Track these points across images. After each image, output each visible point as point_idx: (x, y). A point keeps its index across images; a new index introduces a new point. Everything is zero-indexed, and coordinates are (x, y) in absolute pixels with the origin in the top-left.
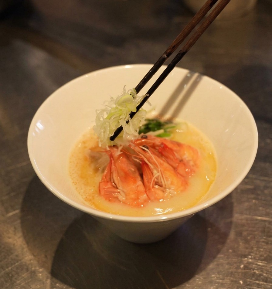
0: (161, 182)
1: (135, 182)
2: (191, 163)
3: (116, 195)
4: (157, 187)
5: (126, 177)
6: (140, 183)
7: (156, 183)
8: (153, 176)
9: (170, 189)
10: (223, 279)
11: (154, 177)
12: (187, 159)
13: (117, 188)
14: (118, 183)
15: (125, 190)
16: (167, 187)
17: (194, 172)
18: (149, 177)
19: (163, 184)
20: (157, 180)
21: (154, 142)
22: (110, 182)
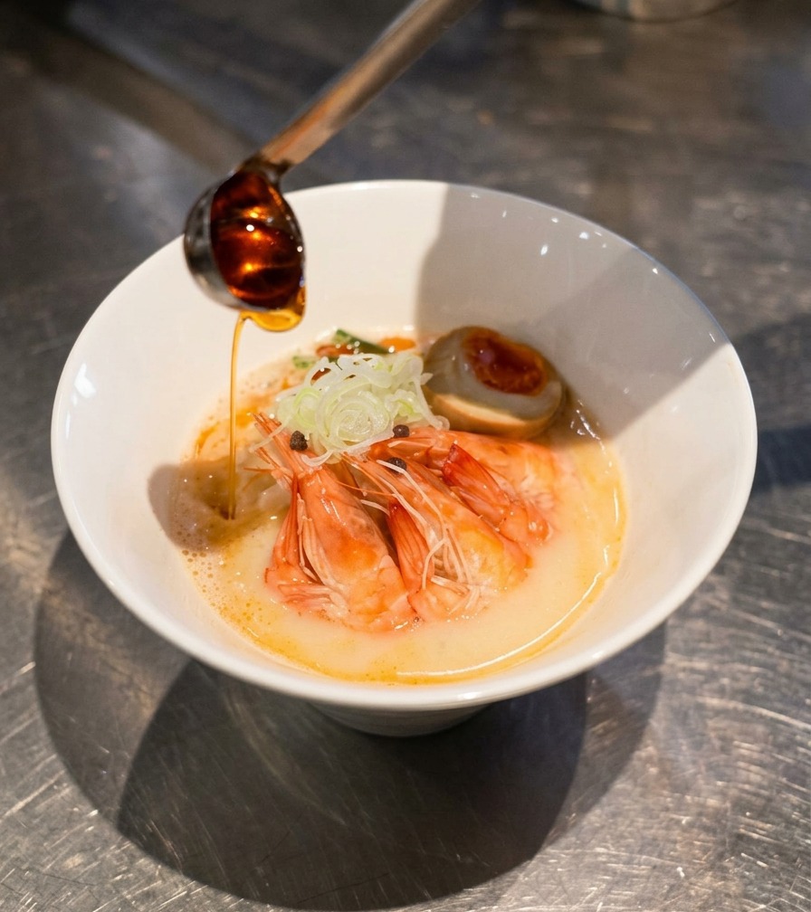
0: (452, 567)
1: (372, 559)
2: (546, 503)
4: (441, 581)
5: (343, 547)
6: (385, 561)
7: (440, 571)
8: (429, 551)
9: (478, 583)
10: (629, 862)
11: (431, 554)
12: (534, 492)
13: (320, 583)
14: (322, 567)
15: (343, 588)
16: (470, 581)
18: (416, 555)
19: (458, 570)
20: (439, 562)
21: (427, 446)
22: (297, 566)
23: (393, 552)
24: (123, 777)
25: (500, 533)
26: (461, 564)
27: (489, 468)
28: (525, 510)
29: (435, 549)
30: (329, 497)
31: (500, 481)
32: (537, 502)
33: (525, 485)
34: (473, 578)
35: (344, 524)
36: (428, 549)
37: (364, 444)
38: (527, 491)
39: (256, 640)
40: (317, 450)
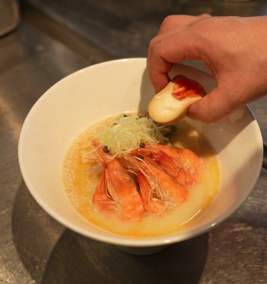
0: (159, 194)
1: (131, 192)
2: (192, 171)
3: (112, 207)
4: (155, 199)
5: (120, 187)
6: (136, 193)
7: (155, 196)
9: (168, 201)
12: (188, 167)
13: (112, 200)
14: (113, 194)
15: (120, 202)
16: (165, 199)
17: (196, 181)
18: (146, 190)
19: (161, 195)
20: (154, 192)
21: (151, 151)
22: (104, 194)
23: (139, 190)
24: (44, 269)
25: (176, 182)
26: (162, 193)
27: (172, 158)
28: (185, 173)
29: (153, 188)
30: (116, 170)
31: (176, 163)
32: (189, 171)
33: (185, 164)
34: (167, 198)
35: (121, 179)
36: (150, 188)
37: (129, 150)
38: (186, 167)
39: (90, 220)
40: (113, 153)
